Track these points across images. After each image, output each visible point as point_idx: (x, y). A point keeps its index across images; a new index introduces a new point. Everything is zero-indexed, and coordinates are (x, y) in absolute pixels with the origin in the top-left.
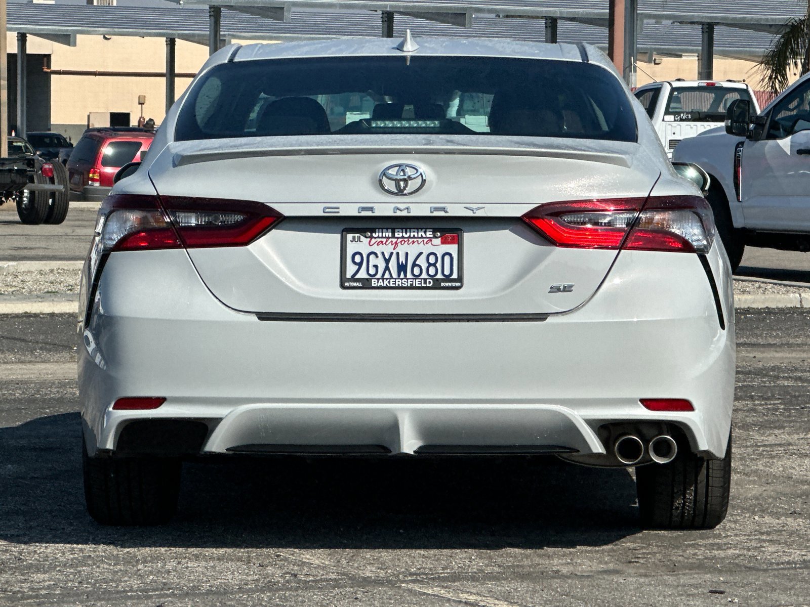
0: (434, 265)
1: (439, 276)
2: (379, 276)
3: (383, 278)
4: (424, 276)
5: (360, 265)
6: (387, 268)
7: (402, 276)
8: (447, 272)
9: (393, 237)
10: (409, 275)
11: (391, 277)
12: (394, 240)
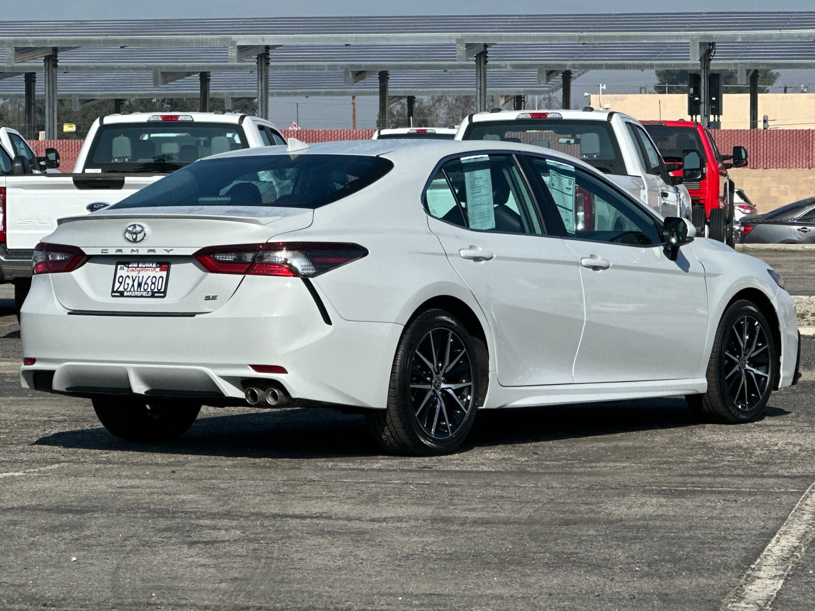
0: (154, 283)
1: (156, 290)
2: (128, 290)
3: (130, 291)
4: (149, 290)
5: (121, 283)
6: (133, 285)
7: (139, 290)
8: (159, 288)
9: (138, 267)
10: (142, 290)
11: (134, 291)
12: (139, 269)
